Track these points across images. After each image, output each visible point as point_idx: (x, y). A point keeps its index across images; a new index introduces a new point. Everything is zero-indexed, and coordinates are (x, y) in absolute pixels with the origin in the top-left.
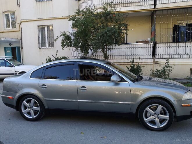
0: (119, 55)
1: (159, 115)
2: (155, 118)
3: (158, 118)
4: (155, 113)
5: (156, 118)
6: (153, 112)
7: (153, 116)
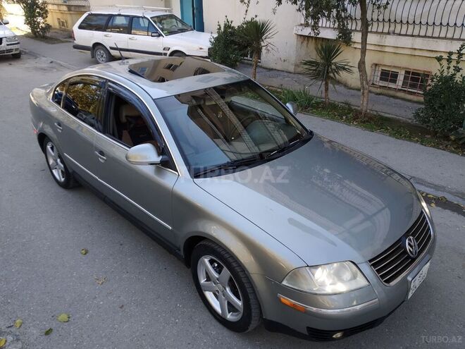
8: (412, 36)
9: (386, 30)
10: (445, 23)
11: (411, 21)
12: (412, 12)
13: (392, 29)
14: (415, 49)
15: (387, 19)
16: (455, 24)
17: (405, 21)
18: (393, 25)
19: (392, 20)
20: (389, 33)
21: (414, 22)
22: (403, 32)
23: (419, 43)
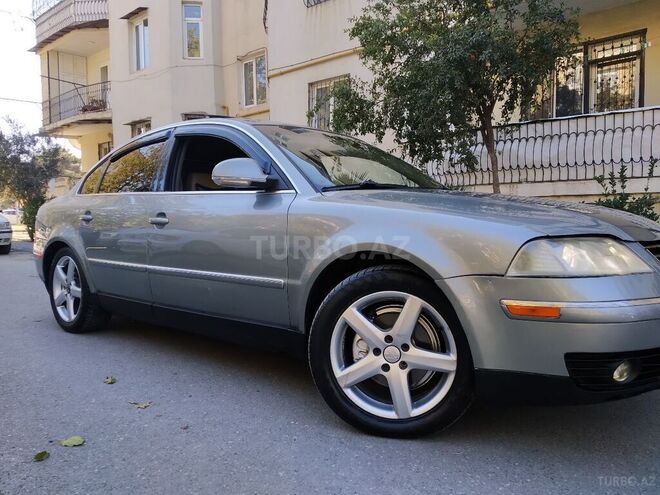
0: (580, 163)
1: (405, 347)
2: (386, 368)
3: (403, 365)
4: (389, 339)
5: (395, 367)
6: (381, 334)
7: (377, 352)
8: (551, 181)
9: (516, 179)
10: (589, 161)
11: (546, 165)
12: (546, 154)
13: (523, 177)
14: (559, 196)
15: (514, 167)
16: (603, 161)
17: (538, 165)
18: (523, 172)
19: (522, 166)
20: (520, 182)
21: (550, 165)
22: (539, 178)
23: (561, 189)
